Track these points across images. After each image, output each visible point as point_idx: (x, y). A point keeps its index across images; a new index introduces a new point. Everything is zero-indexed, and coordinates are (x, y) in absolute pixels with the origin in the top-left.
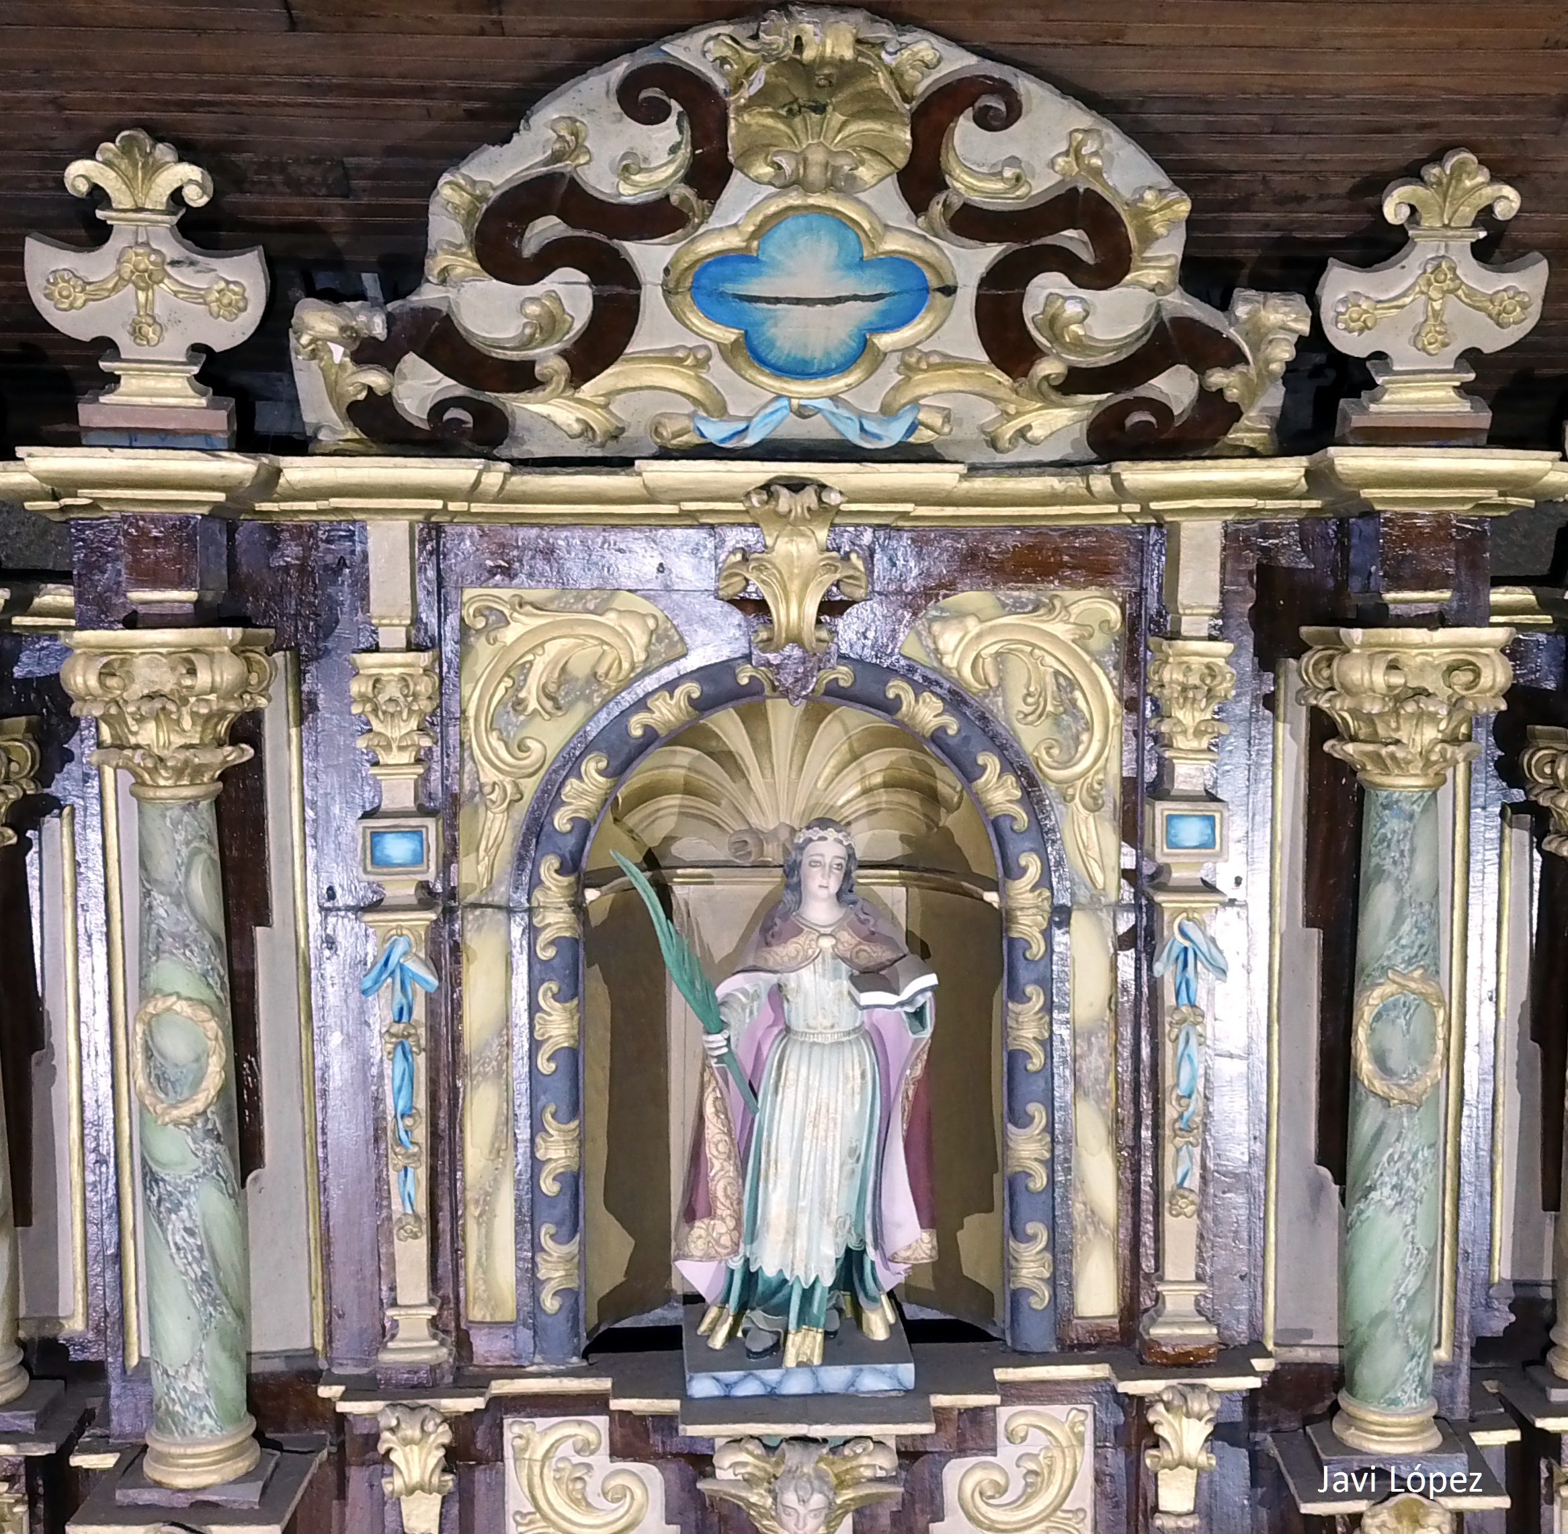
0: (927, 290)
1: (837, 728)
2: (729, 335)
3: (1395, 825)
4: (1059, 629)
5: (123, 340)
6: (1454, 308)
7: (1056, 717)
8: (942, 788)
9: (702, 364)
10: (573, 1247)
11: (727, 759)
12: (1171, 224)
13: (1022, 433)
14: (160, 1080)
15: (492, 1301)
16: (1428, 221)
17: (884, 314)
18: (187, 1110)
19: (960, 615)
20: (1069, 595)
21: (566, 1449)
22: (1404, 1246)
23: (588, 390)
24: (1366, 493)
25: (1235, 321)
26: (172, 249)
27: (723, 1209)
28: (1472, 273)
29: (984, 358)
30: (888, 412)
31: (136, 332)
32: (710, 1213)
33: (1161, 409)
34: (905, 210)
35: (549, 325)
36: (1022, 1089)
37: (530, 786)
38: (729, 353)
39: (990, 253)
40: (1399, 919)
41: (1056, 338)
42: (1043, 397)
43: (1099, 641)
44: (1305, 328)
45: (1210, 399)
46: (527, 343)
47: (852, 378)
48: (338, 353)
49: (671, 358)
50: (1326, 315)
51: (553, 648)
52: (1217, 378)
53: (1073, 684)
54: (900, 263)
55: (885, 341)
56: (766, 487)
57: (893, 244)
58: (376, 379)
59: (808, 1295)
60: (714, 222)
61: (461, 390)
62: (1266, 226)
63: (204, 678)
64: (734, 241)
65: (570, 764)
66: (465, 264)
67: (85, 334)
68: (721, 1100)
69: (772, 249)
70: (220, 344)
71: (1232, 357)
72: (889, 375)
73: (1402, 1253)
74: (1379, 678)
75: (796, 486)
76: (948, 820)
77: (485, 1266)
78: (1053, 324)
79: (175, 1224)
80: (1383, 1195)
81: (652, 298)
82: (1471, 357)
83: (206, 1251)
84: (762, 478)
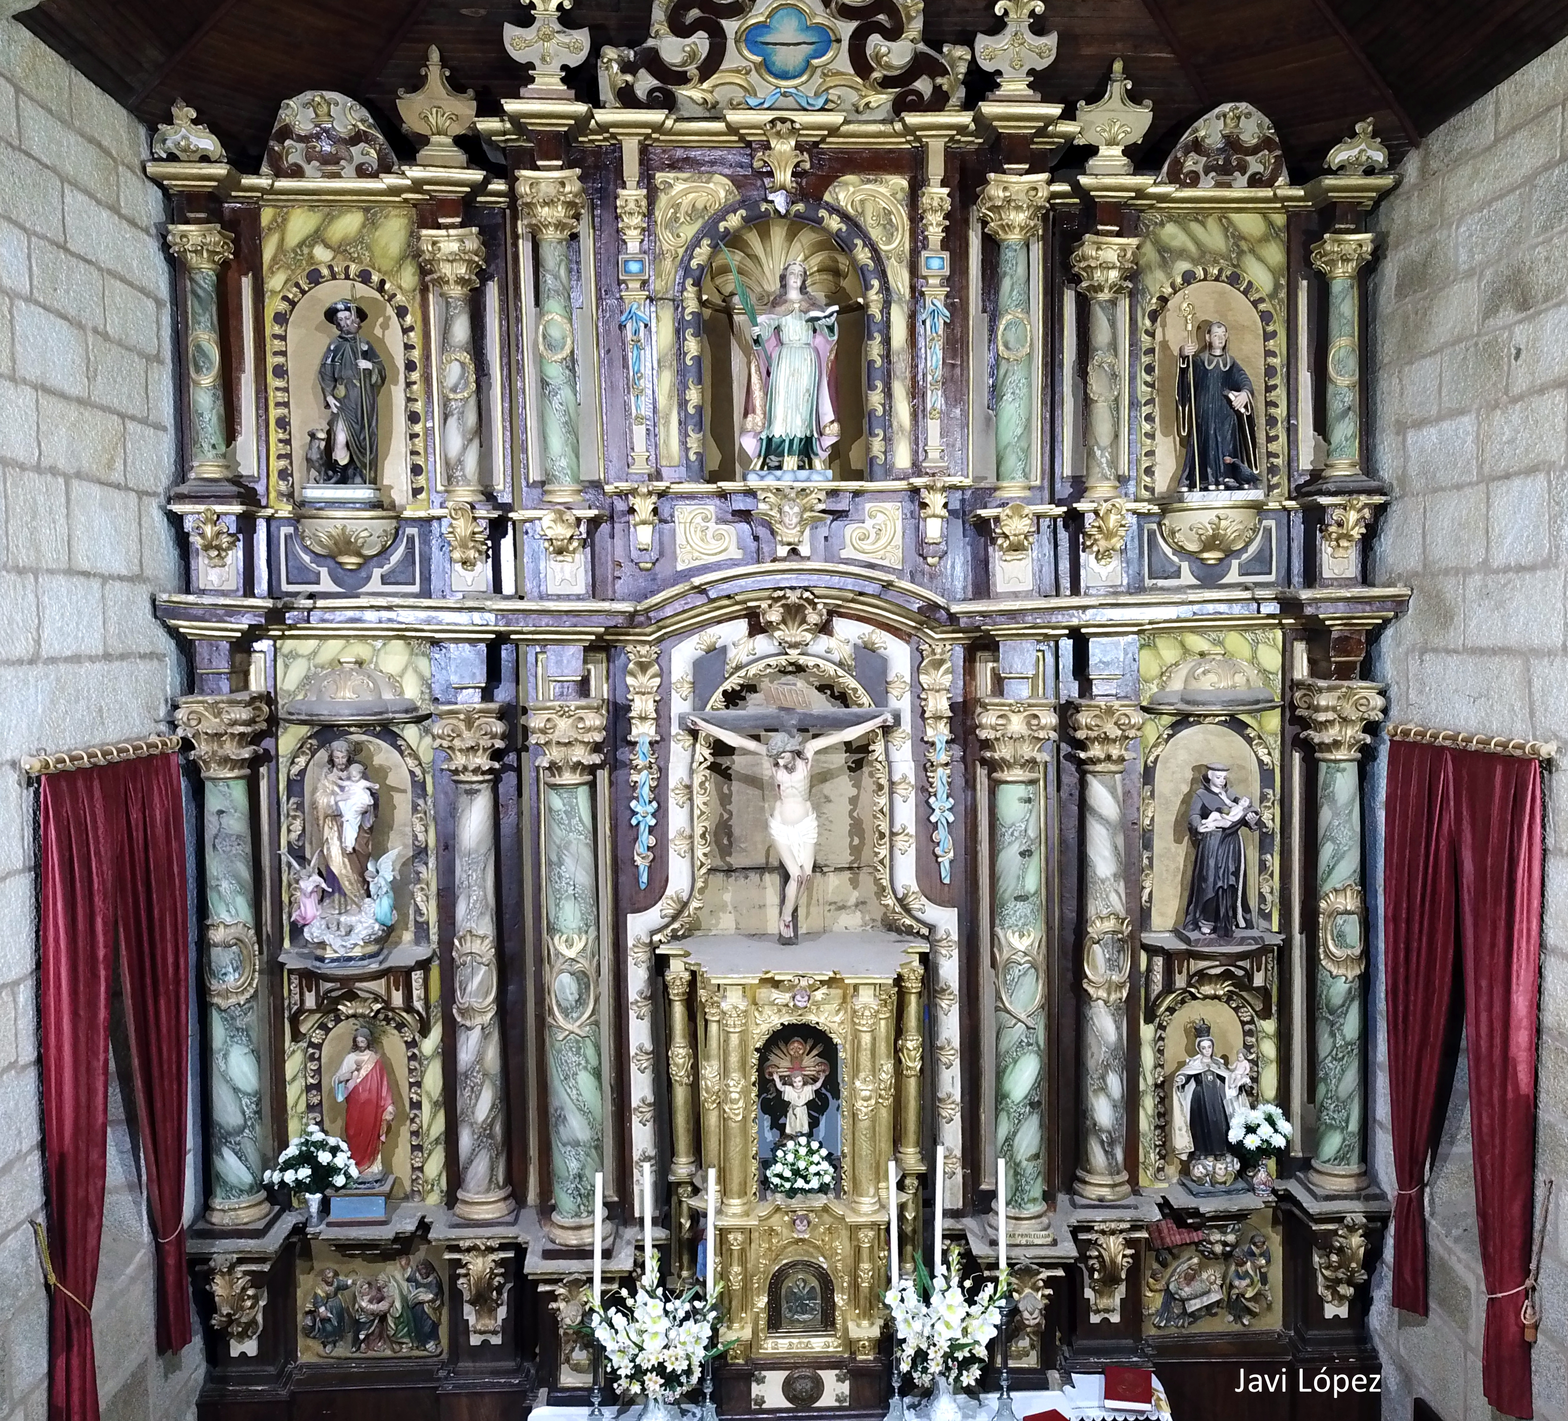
0: (831, 41)
1: (799, 245)
2: (758, 59)
3: (1010, 254)
4: (883, 189)
5: (537, 63)
6: (1024, 51)
7: (884, 226)
8: (841, 267)
9: (748, 73)
10: (700, 435)
11: (754, 258)
12: (918, 11)
13: (867, 104)
14: (550, 346)
15: (669, 457)
16: (1012, 15)
17: (815, 51)
18: (560, 356)
19: (846, 184)
20: (888, 177)
21: (698, 519)
22: (1016, 416)
23: (705, 85)
24: (995, 123)
25: (945, 56)
26: (557, 27)
27: (759, 411)
28: (1029, 36)
29: (852, 72)
30: (817, 95)
31: (543, 59)
32: (754, 412)
33: (919, 94)
34: (822, 7)
35: (693, 56)
36: (873, 375)
37: (681, 251)
38: (758, 67)
39: (854, 25)
40: (1012, 290)
41: (879, 63)
42: (875, 90)
43: (900, 196)
44: (969, 57)
45: (937, 89)
46: (684, 64)
47: (804, 78)
48: (615, 67)
49: (737, 71)
50: (977, 54)
51: (691, 196)
52: (939, 80)
53: (890, 213)
54: (820, 28)
55: (815, 62)
56: (772, 122)
57: (818, 20)
58: (629, 78)
59: (791, 442)
60: (753, 12)
61: (660, 85)
62: (956, 24)
63: (568, 189)
64: (762, 19)
65: (696, 243)
66: (664, 29)
67: (523, 61)
68: (758, 366)
69: (774, 23)
70: (572, 65)
71: (944, 72)
72: (817, 80)
73: (1015, 419)
74: (1001, 194)
75: (783, 120)
76: (844, 283)
77: (667, 443)
78: (878, 57)
79: (555, 401)
80: (1008, 397)
81: (731, 44)
82: (1031, 72)
83: (567, 412)
84: (770, 118)
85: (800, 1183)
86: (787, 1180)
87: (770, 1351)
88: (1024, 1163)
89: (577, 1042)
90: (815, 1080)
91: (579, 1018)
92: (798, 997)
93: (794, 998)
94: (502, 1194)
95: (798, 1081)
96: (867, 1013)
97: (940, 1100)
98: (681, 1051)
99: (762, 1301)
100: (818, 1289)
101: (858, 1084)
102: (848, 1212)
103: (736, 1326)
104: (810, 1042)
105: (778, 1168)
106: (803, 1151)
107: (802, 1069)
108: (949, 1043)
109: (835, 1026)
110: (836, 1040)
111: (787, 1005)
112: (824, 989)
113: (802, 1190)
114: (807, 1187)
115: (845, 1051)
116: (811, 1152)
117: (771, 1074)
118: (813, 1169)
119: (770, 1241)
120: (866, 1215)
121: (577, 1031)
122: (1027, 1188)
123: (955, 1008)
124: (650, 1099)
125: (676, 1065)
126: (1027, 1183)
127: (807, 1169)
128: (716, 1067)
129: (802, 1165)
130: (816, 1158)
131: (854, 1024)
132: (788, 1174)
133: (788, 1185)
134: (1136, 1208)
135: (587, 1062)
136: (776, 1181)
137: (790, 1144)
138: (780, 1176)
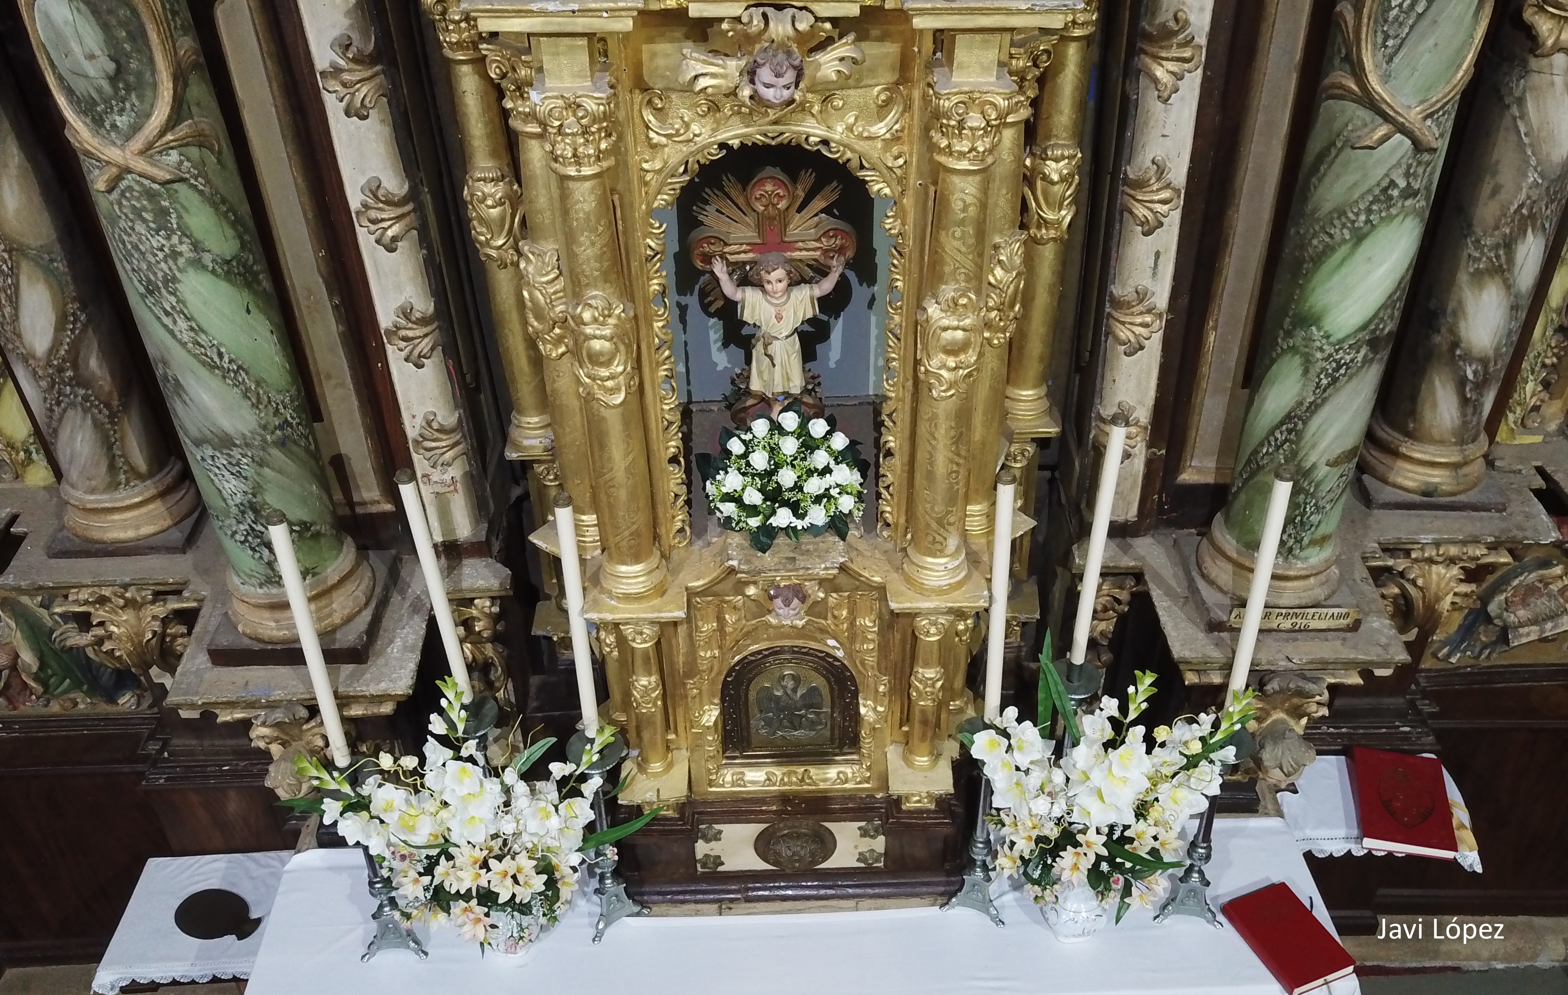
85: (783, 517)
86: (753, 510)
87: (728, 789)
88: (1323, 470)
89: (151, 195)
90: (822, 272)
91: (135, 129)
92: (765, 74)
93: (751, 74)
94: (149, 488)
95: (777, 277)
96: (975, 120)
97: (1118, 304)
98: (489, 188)
99: (711, 715)
100: (825, 692)
101: (933, 310)
102: (895, 582)
103: (656, 766)
104: (807, 179)
105: (732, 481)
106: (789, 446)
107: (785, 245)
108: (1161, 170)
109: (873, 151)
110: (878, 187)
111: (733, 93)
112: (844, 48)
113: (790, 531)
114: (799, 524)
115: (901, 214)
116: (809, 445)
117: (708, 259)
118: (814, 485)
119: (720, 620)
120: (940, 592)
121: (140, 165)
122: (1315, 519)
123: (1193, 83)
124: (424, 305)
125: (482, 221)
126: (1318, 509)
127: (798, 487)
128: (551, 259)
129: (787, 477)
130: (820, 458)
131: (932, 147)
132: (753, 497)
133: (754, 522)
134: (1501, 508)
135: (196, 246)
136: (729, 509)
137: (760, 427)
138: (735, 498)
